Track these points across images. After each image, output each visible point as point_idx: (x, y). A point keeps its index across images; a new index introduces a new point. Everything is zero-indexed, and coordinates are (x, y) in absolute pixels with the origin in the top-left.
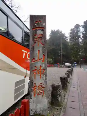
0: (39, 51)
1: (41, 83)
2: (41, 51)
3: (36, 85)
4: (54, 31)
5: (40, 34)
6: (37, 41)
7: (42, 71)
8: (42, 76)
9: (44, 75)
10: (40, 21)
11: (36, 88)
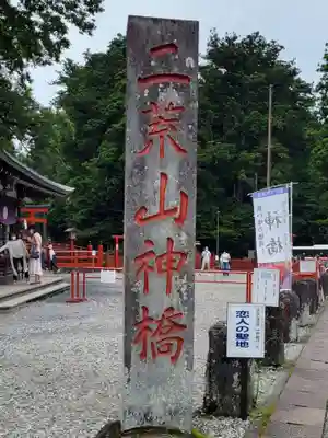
0: (164, 175)
1: (171, 309)
2: (173, 180)
3: (149, 315)
5: (171, 104)
6: (157, 135)
7: (174, 260)
8: (173, 279)
9: (181, 278)
10: (172, 45)
11: (147, 328)
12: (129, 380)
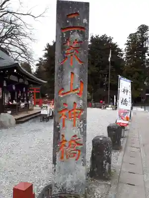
0: (72, 73)
1: (75, 136)
2: (77, 76)
3: (65, 139)
4: (97, 37)
5: (76, 40)
6: (70, 55)
7: (77, 113)
8: (76, 122)
9: (80, 121)
10: (77, 13)
11: (65, 146)
12: (55, 170)
